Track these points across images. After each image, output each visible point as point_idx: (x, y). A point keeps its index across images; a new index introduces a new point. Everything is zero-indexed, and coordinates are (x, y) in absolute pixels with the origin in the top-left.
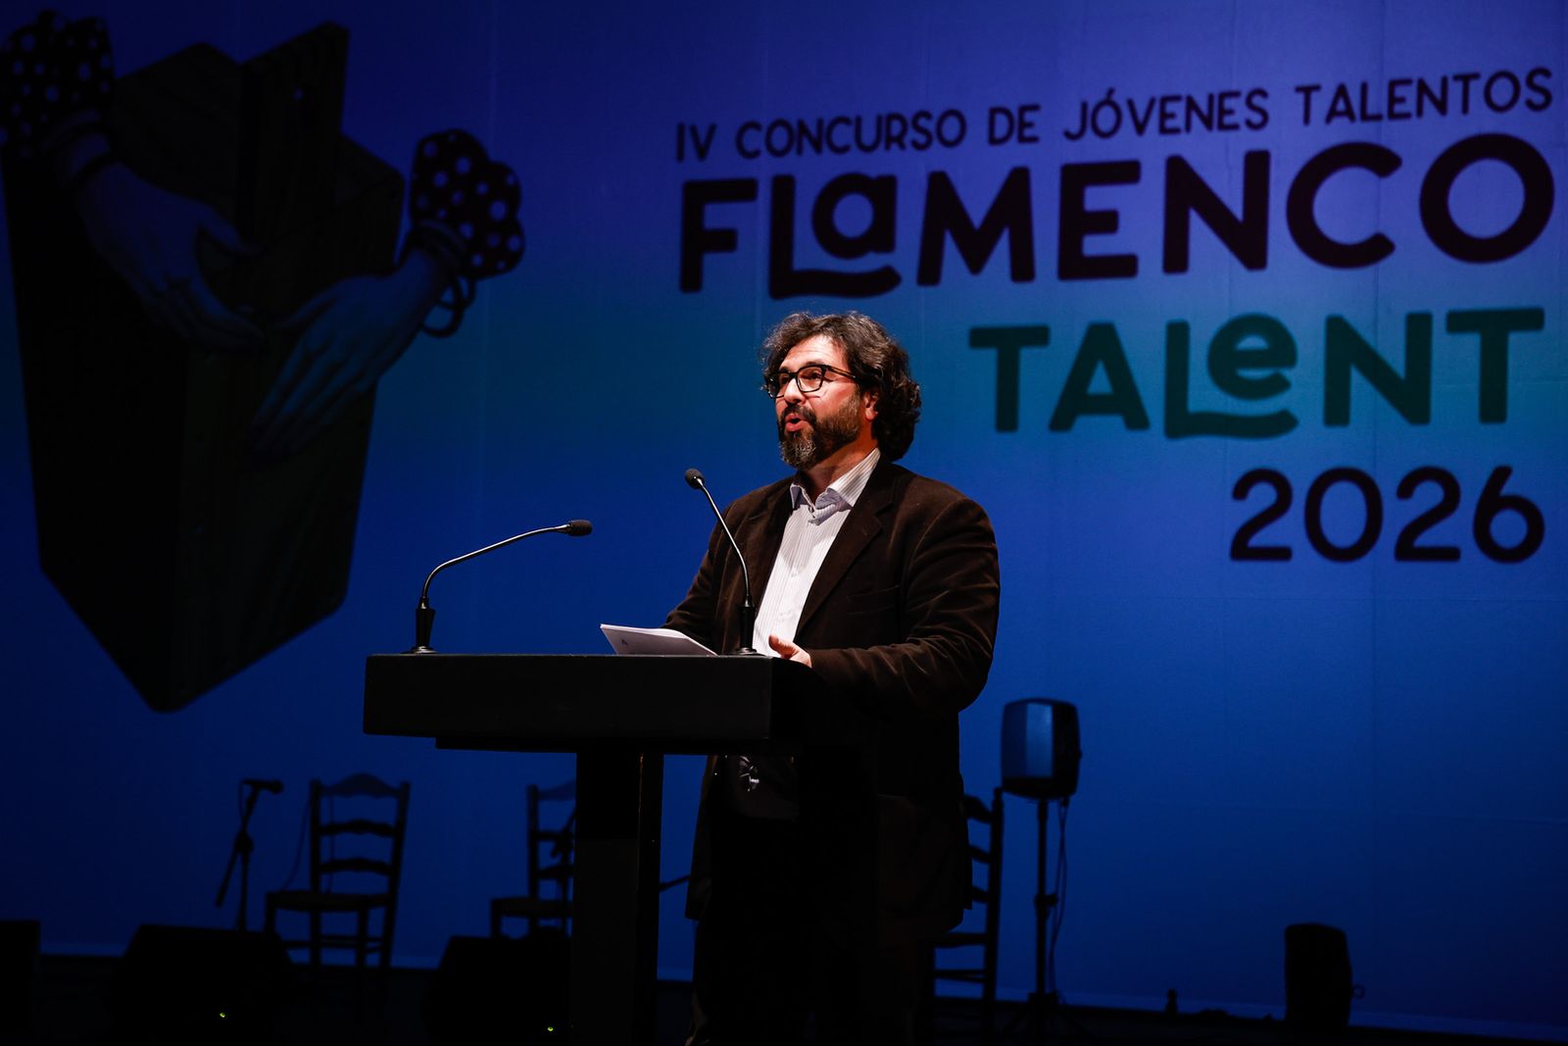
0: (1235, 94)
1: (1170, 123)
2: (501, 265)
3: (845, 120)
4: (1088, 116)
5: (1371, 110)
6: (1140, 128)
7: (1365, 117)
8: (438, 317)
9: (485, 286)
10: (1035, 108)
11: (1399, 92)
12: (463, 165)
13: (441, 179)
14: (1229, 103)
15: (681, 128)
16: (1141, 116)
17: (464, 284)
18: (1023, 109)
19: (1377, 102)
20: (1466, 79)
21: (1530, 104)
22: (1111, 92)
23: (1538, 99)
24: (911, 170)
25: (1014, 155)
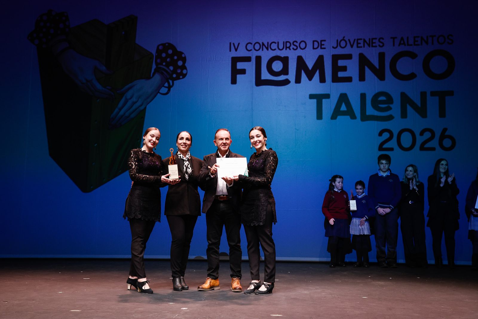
0: (376, 39)
1: (359, 45)
2: (181, 77)
3: (275, 43)
4: (338, 44)
5: (410, 43)
6: (352, 46)
7: (408, 45)
8: (164, 90)
9: (177, 82)
10: (325, 41)
11: (417, 39)
12: (170, 52)
13: (164, 55)
14: (374, 41)
15: (230, 43)
16: (352, 43)
17: (170, 81)
18: (322, 41)
19: (411, 41)
20: (433, 36)
21: (448, 43)
22: (344, 37)
23: (450, 42)
24: (292, 56)
25: (319, 52)
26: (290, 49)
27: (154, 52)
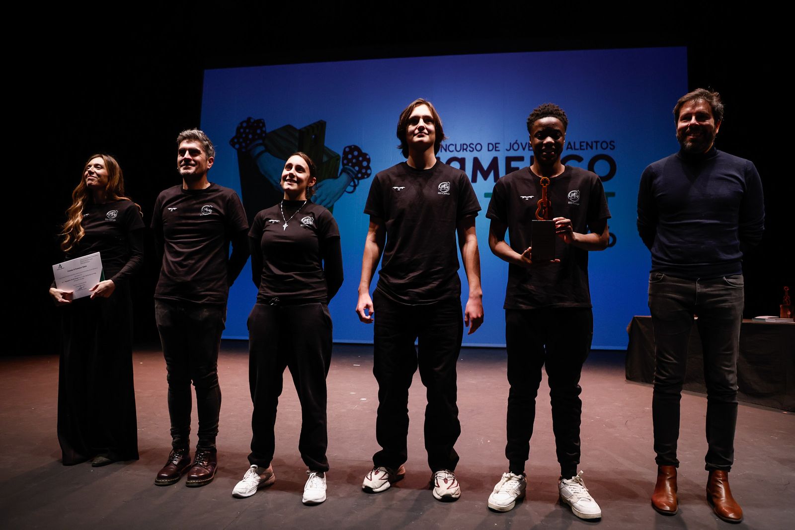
2: (366, 177)
3: (453, 145)
4: (512, 146)
5: (576, 148)
6: (524, 149)
7: (575, 149)
8: (350, 189)
9: (361, 182)
10: (499, 143)
11: (582, 144)
12: (356, 153)
13: (350, 156)
16: (524, 147)
17: (356, 181)
18: (496, 144)
19: (578, 146)
20: (597, 142)
21: (611, 148)
22: (517, 141)
23: (612, 147)
24: (469, 157)
25: (494, 154)
26: (467, 151)
27: (341, 154)
